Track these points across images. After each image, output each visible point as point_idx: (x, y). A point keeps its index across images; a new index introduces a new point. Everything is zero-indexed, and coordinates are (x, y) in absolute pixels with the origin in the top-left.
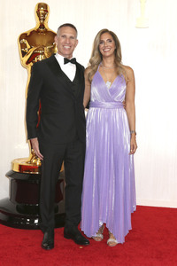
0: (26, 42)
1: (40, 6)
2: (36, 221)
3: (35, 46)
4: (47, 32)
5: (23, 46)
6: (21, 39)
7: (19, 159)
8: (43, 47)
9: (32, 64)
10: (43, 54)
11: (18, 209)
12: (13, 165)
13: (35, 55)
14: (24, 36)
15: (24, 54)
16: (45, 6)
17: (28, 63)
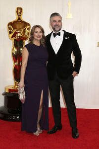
0: (11, 27)
1: (18, 8)
2: (18, 117)
3: (16, 29)
4: (22, 21)
5: (10, 29)
6: (8, 25)
7: (8, 86)
8: (20, 29)
9: (14, 38)
10: (20, 33)
11: (8, 111)
13: (16, 33)
14: (10, 24)
15: (10, 33)
16: (21, 9)
17: (12, 37)
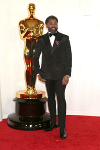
12: (17, 94)
